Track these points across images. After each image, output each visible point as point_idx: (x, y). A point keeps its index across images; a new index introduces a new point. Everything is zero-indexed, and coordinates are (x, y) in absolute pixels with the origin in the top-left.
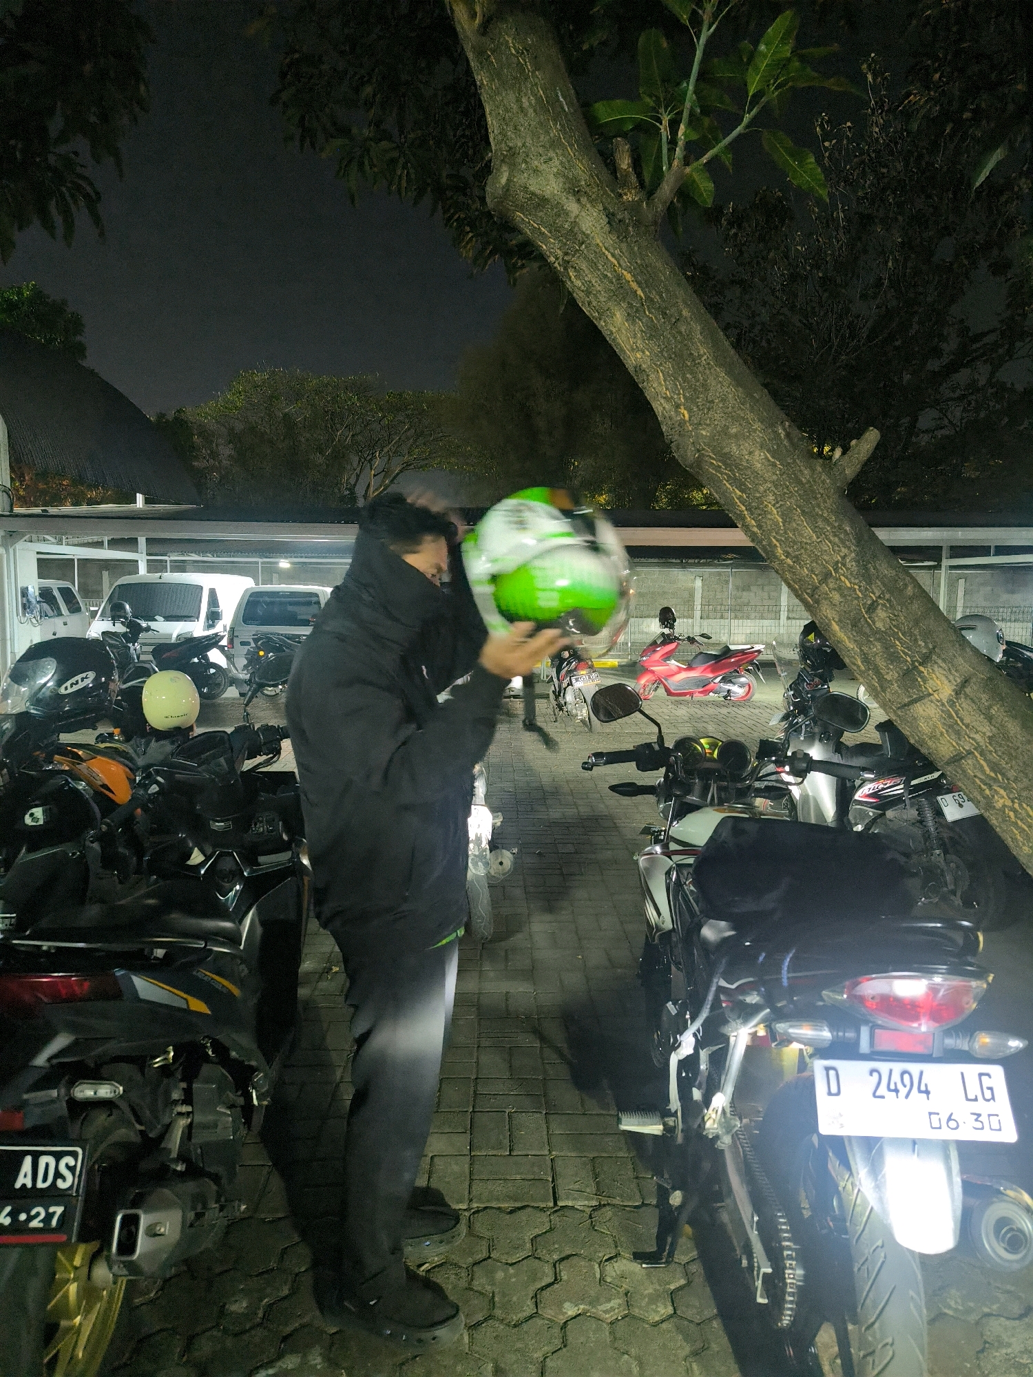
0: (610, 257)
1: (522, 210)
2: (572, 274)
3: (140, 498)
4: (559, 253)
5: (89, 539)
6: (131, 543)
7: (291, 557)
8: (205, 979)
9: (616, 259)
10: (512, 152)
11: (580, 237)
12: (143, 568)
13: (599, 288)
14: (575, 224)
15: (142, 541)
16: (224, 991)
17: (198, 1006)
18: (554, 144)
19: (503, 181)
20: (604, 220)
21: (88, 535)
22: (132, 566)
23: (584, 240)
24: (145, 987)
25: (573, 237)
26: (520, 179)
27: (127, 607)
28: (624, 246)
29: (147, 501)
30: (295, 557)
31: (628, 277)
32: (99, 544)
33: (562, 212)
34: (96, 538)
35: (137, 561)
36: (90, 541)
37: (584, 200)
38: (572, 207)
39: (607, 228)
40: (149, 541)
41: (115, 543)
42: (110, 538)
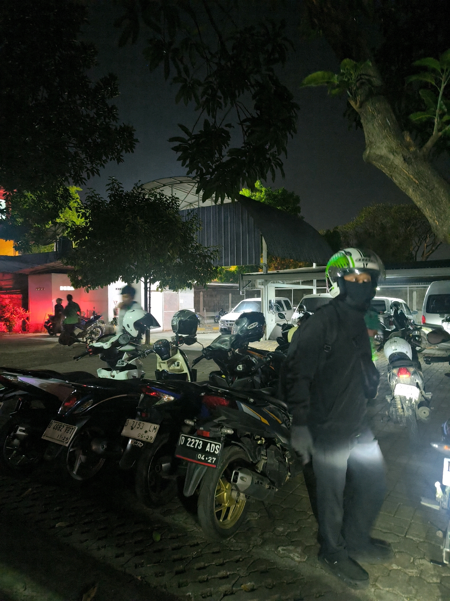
0: (405, 171)
1: (375, 160)
2: (394, 178)
3: (314, 264)
4: (389, 172)
5: (295, 281)
6: (310, 282)
7: (381, 285)
8: (266, 412)
9: (407, 171)
10: (371, 143)
11: (394, 166)
12: (315, 292)
13: (403, 182)
14: (393, 162)
15: (315, 281)
16: (275, 420)
17: (264, 420)
18: (385, 137)
19: (368, 152)
20: (402, 159)
21: (295, 280)
22: (310, 291)
23: (396, 167)
24: (245, 408)
25: (392, 167)
26: (373, 151)
27: (305, 307)
28: (411, 167)
29: (317, 265)
30: (383, 285)
31: (412, 176)
32: (298, 283)
33: (388, 159)
34: (298, 281)
35: (313, 289)
36: (295, 282)
37: (395, 154)
38: (391, 157)
39: (404, 162)
40: (317, 281)
41: (304, 283)
42: (303, 281)
